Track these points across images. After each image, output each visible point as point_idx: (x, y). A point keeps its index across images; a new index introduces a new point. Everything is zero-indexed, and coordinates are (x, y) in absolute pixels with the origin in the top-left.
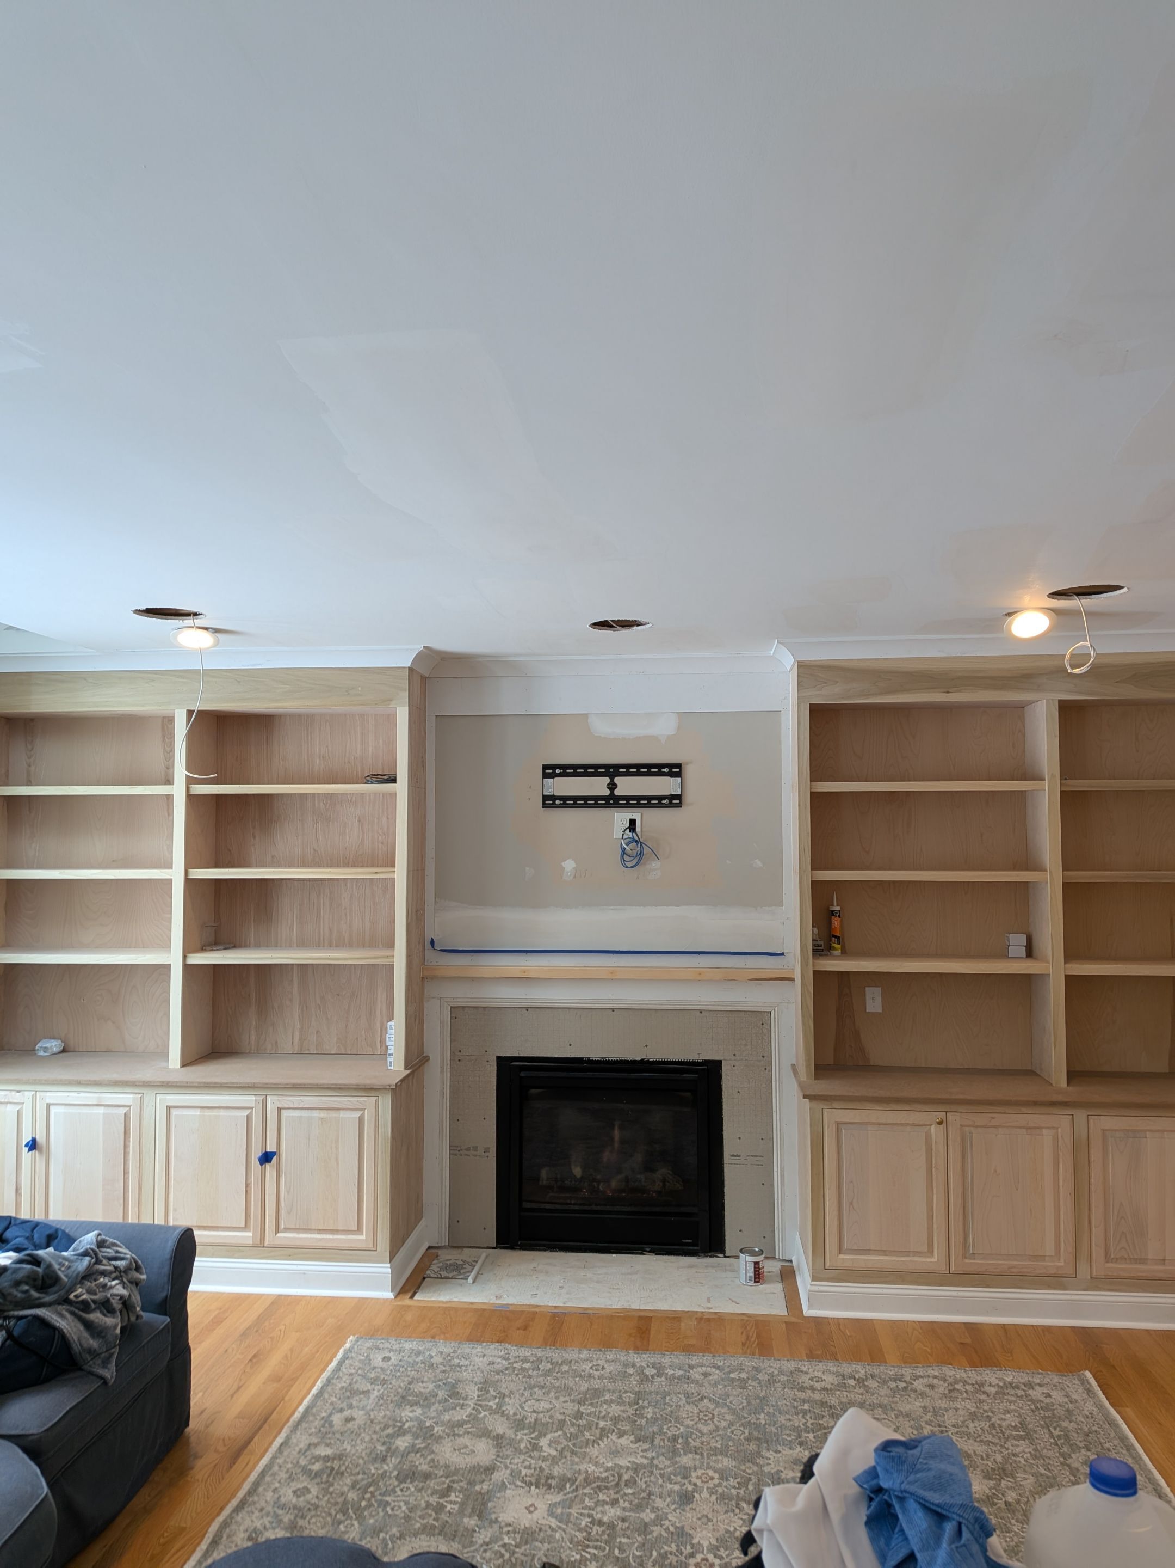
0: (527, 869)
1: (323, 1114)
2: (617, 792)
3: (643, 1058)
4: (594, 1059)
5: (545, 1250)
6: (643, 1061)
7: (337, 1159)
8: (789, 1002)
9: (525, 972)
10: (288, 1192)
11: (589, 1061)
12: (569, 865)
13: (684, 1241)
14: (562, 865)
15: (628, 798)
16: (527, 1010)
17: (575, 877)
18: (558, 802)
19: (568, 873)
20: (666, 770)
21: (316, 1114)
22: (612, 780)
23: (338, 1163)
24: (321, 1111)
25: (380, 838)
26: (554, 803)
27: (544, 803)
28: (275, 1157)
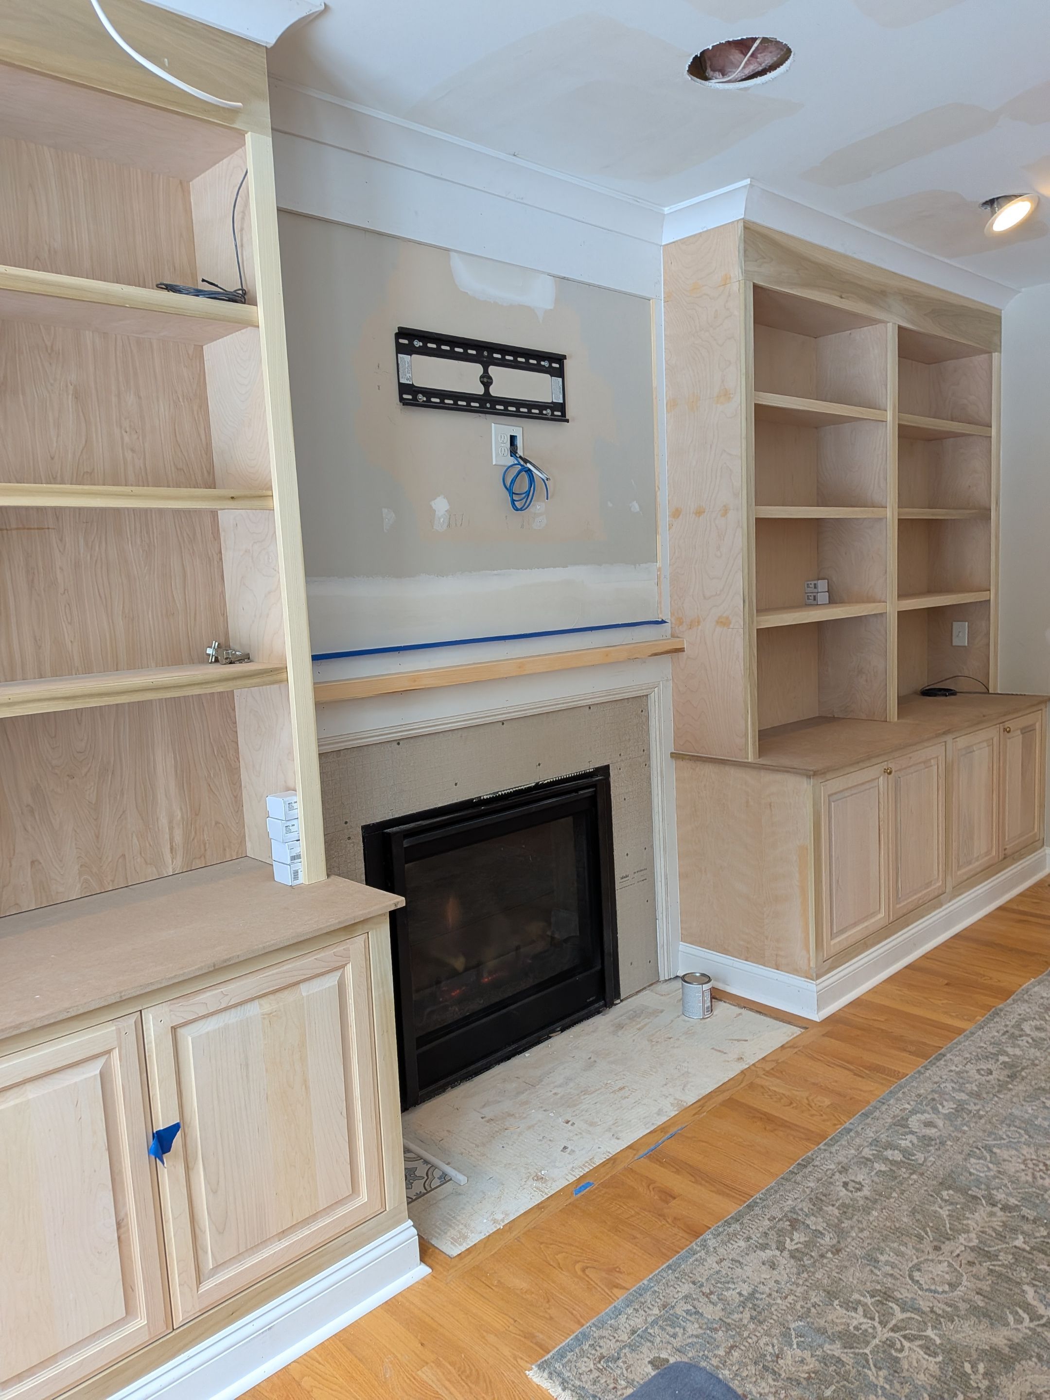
0: (385, 511)
1: (267, 1006)
2: (494, 391)
3: (537, 781)
4: (485, 797)
5: (444, 1091)
6: (538, 786)
7: (305, 1082)
8: (667, 680)
9: (415, 681)
10: (213, 1191)
11: (481, 802)
12: (441, 505)
13: (588, 1001)
14: (431, 506)
15: (506, 402)
16: (399, 744)
17: (449, 525)
18: (421, 398)
19: (440, 519)
20: (545, 364)
21: (254, 1010)
22: (486, 371)
23: (307, 1088)
24: (263, 1001)
25: (127, 439)
26: (415, 398)
27: (401, 399)
28: (179, 1133)
